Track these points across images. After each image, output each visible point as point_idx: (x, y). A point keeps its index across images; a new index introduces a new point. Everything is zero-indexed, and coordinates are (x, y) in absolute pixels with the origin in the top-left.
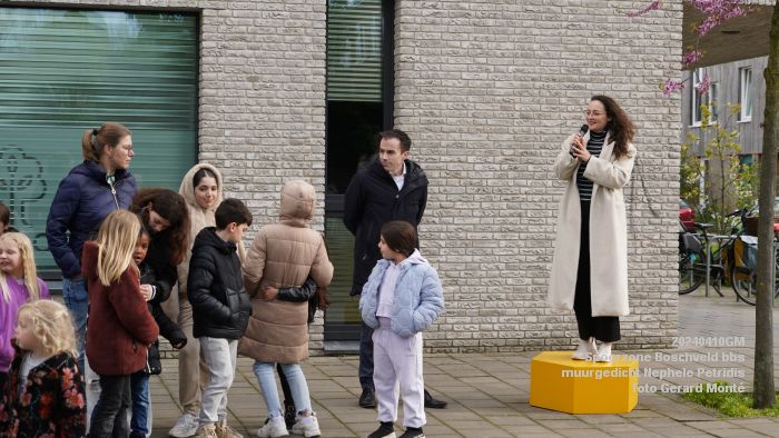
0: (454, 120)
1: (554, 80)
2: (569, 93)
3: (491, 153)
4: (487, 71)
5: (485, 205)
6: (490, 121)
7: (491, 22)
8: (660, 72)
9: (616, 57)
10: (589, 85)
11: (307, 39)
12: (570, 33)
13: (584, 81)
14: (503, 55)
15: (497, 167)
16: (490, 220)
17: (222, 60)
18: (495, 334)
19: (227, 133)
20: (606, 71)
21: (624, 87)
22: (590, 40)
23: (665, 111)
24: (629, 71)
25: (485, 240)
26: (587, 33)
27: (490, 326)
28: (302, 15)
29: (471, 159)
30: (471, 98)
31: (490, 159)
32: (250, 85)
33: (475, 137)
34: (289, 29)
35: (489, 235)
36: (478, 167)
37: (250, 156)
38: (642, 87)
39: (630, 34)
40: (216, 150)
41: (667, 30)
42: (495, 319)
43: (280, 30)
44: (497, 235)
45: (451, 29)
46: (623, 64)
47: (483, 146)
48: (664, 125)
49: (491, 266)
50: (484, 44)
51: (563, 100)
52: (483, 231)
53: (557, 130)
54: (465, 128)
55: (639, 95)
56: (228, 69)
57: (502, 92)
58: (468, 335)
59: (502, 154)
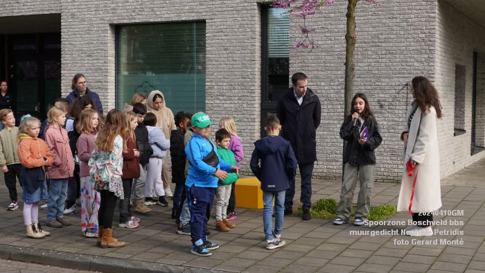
0: (314, 65)
1: (365, 43)
2: (373, 49)
3: (332, 81)
4: (331, 40)
5: (329, 107)
6: (332, 65)
7: (332, 15)
8: (424, 35)
9: (398, 29)
10: (384, 44)
11: (248, 30)
12: (373, 17)
13: (381, 42)
14: (339, 32)
15: (336, 88)
16: (332, 114)
17: (213, 42)
18: (334, 171)
19: (216, 74)
20: (392, 36)
21: (402, 44)
22: (384, 21)
23: (426, 56)
24: (406, 36)
25: (329, 124)
26: (382, 17)
27: (332, 167)
28: (246, 19)
29: (322, 84)
30: (323, 54)
31: (332, 84)
32: (224, 52)
33: (325, 73)
34: (241, 26)
35: (332, 122)
36: (326, 88)
37: (225, 84)
38: (413, 44)
39: (406, 16)
40: (211, 81)
41: (427, 13)
42: (334, 163)
43: (237, 26)
44: (335, 122)
45: (313, 20)
46: (402, 32)
47: (328, 77)
48: (425, 64)
49: (333, 137)
50: (329, 27)
51: (369, 52)
52: (329, 119)
53: (367, 68)
54: (320, 69)
55: (411, 48)
56: (216, 45)
57: (338, 50)
58: (321, 170)
59: (338, 81)
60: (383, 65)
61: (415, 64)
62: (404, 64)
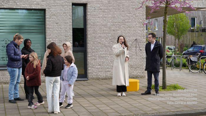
0: (99, 31)
1: (120, 23)
2: (123, 25)
4: (106, 21)
5: (106, 49)
6: (107, 32)
7: (106, 11)
8: (141, 21)
9: (132, 18)
10: (127, 24)
11: (68, 15)
12: (123, 13)
13: (126, 23)
14: (109, 18)
15: (108, 41)
16: (107, 52)
17: (50, 20)
18: (108, 76)
19: (52, 35)
20: (130, 21)
21: (134, 24)
22: (127, 14)
23: (142, 29)
24: (135, 21)
25: (106, 56)
26: (126, 13)
27: (107, 74)
28: (67, 10)
29: (103, 39)
30: (102, 27)
31: (107, 39)
32: (56, 25)
33: (103, 35)
34: (64, 13)
36: (104, 41)
37: (57, 40)
38: (137, 24)
39: (135, 13)
40: (49, 39)
41: (142, 12)
42: (108, 73)
43: (62, 13)
44: (108, 55)
45: (98, 12)
46: (134, 19)
47: (105, 37)
48: (142, 32)
49: (107, 62)
50: (105, 16)
51: (121, 27)
52: (106, 54)
53: (120, 33)
54: (101, 33)
55: (137, 25)
56: (51, 22)
57: (109, 25)
58: (103, 76)
59: (109, 38)
60: (127, 32)
61: (139, 32)
62: (135, 32)
